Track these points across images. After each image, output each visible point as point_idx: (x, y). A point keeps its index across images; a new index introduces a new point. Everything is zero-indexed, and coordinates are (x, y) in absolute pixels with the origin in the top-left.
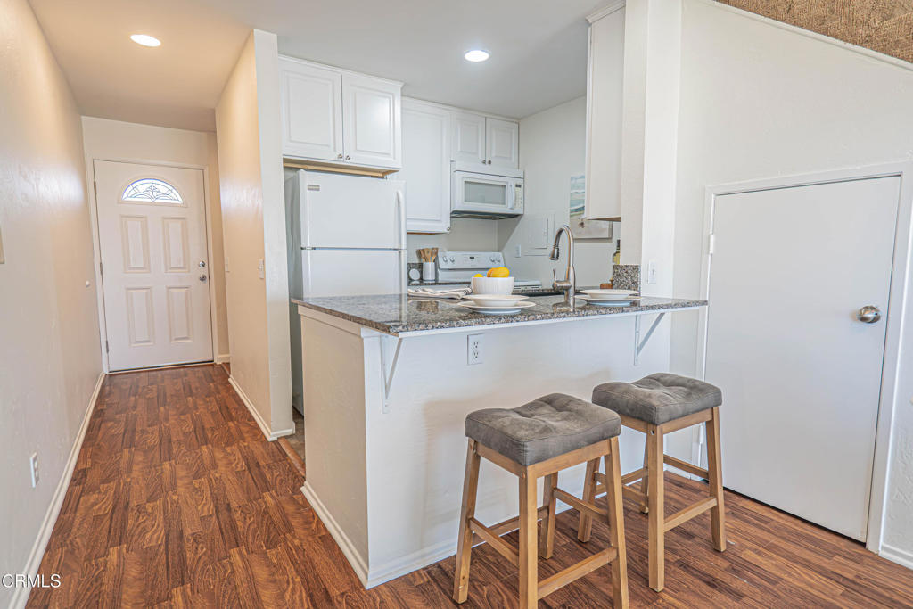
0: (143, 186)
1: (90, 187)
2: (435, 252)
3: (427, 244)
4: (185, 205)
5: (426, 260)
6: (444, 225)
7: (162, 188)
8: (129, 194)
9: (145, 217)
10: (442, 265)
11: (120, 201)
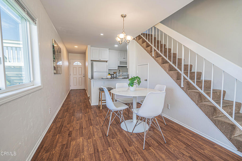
0: (76, 63)
1: (69, 63)
2: (116, 72)
3: (115, 71)
4: (82, 65)
5: (115, 74)
6: (117, 68)
7: (79, 63)
8: (74, 64)
9: (76, 67)
10: (117, 74)
11: (73, 65)
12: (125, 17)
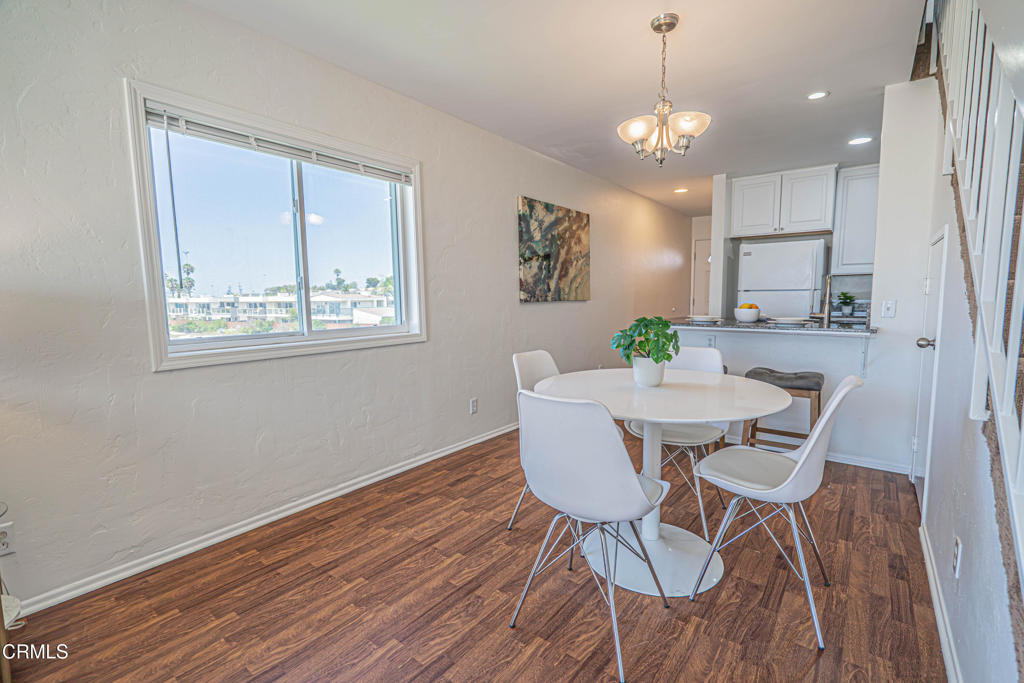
12: (671, 26)
